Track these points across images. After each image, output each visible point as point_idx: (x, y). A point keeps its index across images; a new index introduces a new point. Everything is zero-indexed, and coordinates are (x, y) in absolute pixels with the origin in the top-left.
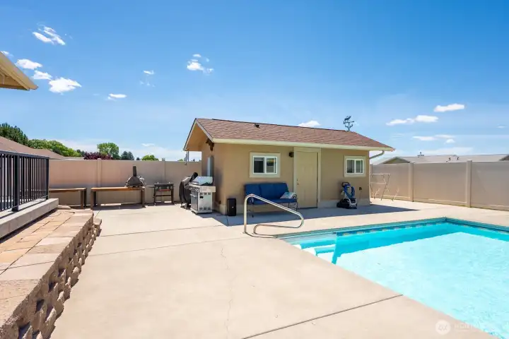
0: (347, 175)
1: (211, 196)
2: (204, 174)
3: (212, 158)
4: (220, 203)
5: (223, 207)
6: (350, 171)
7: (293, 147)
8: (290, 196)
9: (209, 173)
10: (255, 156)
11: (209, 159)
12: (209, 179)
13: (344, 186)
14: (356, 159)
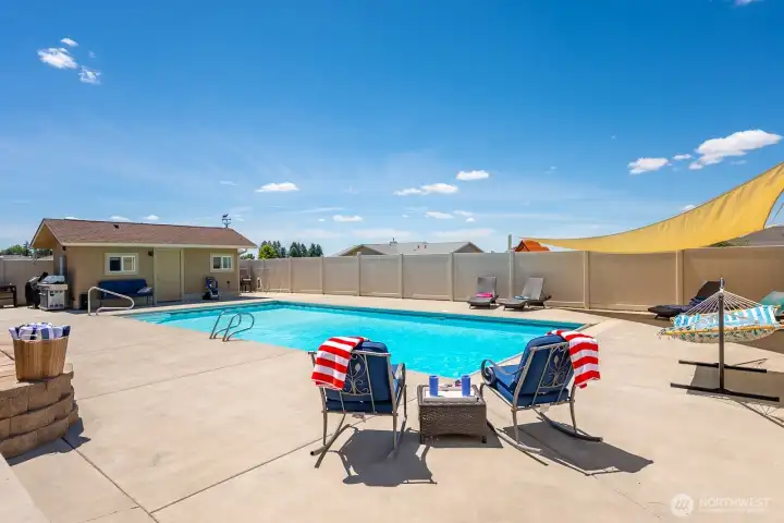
0: (213, 270)
1: (63, 294)
2: (57, 273)
3: (65, 258)
4: (74, 299)
5: (77, 303)
6: (217, 267)
7: (153, 248)
8: (147, 290)
9: (61, 271)
10: (109, 256)
11: (61, 259)
12: (61, 278)
13: (208, 280)
14: (222, 257)
